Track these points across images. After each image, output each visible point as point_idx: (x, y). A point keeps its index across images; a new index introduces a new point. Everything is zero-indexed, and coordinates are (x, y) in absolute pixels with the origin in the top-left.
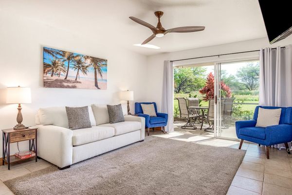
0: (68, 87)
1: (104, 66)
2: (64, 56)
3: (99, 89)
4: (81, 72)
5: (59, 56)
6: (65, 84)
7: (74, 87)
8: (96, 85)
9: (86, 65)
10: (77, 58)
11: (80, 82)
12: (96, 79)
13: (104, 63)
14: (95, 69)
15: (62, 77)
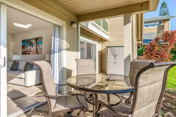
0: (27, 54)
1: (40, 41)
2: (26, 41)
3: (38, 54)
4: (31, 47)
5: (25, 42)
6: (27, 53)
7: (29, 54)
8: (37, 52)
9: (33, 43)
10: (30, 41)
11: (31, 51)
12: (37, 49)
13: (40, 39)
14: (36, 44)
15: (26, 50)
